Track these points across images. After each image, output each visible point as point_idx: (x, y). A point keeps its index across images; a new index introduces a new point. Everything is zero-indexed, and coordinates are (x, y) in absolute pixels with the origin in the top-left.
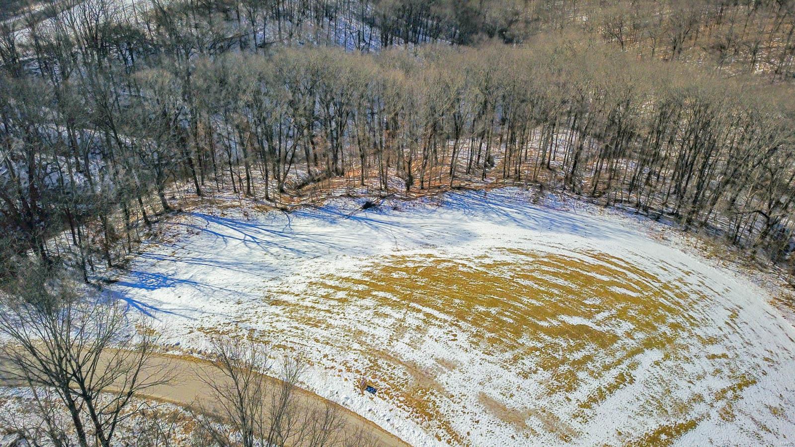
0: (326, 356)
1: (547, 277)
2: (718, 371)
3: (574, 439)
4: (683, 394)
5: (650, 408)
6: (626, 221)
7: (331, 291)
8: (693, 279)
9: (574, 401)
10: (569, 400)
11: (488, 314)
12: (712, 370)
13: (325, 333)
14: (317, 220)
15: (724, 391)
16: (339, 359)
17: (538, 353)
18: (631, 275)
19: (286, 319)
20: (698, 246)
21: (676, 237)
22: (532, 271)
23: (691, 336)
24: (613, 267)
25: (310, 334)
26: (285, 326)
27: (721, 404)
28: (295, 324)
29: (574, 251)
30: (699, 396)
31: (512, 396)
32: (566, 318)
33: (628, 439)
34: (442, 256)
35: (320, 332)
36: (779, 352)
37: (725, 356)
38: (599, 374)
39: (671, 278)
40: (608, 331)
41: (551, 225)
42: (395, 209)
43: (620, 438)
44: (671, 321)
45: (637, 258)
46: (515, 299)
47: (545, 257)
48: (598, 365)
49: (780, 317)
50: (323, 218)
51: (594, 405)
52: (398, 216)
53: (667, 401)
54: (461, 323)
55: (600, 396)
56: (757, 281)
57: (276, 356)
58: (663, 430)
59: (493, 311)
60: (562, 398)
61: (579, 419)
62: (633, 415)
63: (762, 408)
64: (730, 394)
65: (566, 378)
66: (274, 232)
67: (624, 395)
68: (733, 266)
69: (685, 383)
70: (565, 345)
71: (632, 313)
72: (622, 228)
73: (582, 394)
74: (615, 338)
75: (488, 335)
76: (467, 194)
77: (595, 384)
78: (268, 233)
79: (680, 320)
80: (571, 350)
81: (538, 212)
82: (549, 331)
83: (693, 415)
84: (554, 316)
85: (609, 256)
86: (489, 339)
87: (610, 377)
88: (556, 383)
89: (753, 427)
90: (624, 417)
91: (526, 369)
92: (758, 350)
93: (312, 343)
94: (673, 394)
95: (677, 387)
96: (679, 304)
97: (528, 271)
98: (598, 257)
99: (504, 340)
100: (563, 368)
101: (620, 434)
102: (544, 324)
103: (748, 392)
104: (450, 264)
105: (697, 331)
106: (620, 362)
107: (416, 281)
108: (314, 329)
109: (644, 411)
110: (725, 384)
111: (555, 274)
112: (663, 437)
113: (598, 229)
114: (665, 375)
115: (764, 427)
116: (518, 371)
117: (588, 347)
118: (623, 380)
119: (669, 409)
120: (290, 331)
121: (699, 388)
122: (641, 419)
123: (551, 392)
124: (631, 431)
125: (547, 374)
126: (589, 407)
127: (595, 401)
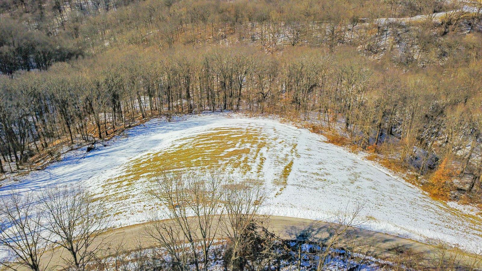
0: (144, 206)
1: (206, 142)
2: (285, 146)
3: (264, 183)
4: (282, 156)
5: (277, 164)
6: (211, 116)
7: (119, 184)
8: (252, 125)
9: (254, 172)
10: (253, 173)
11: (199, 161)
12: (283, 146)
13: (135, 199)
14: (66, 166)
15: (292, 150)
16: (153, 204)
17: (229, 164)
18: (233, 131)
19: (108, 203)
20: (244, 115)
21: (234, 115)
22: (198, 142)
23: (269, 140)
24: (225, 131)
25: (128, 202)
26: (111, 206)
27: (294, 154)
28: (115, 203)
29: (205, 131)
30: (287, 154)
31: (233, 181)
32: (228, 150)
33: (279, 175)
34: (154, 152)
35: (131, 200)
36: (295, 134)
37: (283, 141)
38: (254, 161)
39: (246, 127)
40: (245, 148)
41: (186, 126)
42: (105, 146)
43: (276, 175)
44: (260, 138)
45: (229, 125)
46: (204, 152)
47: (198, 136)
48: (251, 159)
49: (286, 125)
50: (68, 163)
51: (261, 170)
52: (110, 148)
53: (279, 160)
54: (192, 168)
55: (260, 167)
56: (270, 119)
57: (119, 218)
58: (286, 168)
59: (200, 159)
60: (250, 173)
61: (260, 176)
62: (274, 168)
63: (305, 150)
64: (294, 150)
65: (246, 167)
66: (46, 180)
67: (266, 164)
68: (260, 117)
69: (280, 153)
70: (235, 158)
71: (246, 141)
72: (213, 118)
73: (254, 168)
74: (249, 150)
75: (206, 167)
76: (135, 128)
77: (256, 164)
78: (43, 182)
79: (262, 137)
80: (239, 158)
81: (175, 124)
82: (226, 156)
83: (290, 160)
84: (223, 152)
85: (219, 128)
86: (207, 168)
87: (258, 160)
88: (244, 170)
89: (307, 156)
90: (272, 169)
91: (230, 170)
92: (290, 136)
93: (132, 205)
94: (279, 157)
95: (279, 155)
96: (256, 133)
97: (197, 143)
98: (216, 129)
99: (213, 166)
100: (242, 165)
101: (275, 174)
102: (223, 155)
103: (297, 147)
104: (163, 153)
105: (269, 138)
106: (257, 155)
107: (155, 164)
108: (127, 200)
109: (276, 166)
110: (291, 148)
111: (208, 140)
112: (288, 169)
113: (206, 122)
114: (272, 153)
115: (309, 155)
116: (228, 172)
117: (243, 155)
118: (263, 160)
119: (282, 161)
120: (116, 206)
121: (285, 152)
122: (277, 168)
123: (245, 173)
124: (278, 172)
125: (238, 169)
126: (260, 172)
127: (260, 169)
